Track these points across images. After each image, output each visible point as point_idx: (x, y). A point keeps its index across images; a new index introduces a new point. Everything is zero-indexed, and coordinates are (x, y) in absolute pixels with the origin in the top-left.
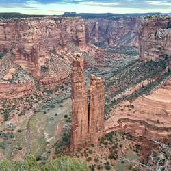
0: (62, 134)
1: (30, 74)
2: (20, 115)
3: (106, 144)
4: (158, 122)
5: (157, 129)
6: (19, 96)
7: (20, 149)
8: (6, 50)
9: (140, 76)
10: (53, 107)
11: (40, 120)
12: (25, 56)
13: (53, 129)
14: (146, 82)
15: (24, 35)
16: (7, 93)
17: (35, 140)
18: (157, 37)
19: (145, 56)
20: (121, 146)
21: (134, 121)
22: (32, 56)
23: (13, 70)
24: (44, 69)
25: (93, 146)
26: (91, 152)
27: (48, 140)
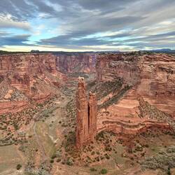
0: (63, 136)
1: (24, 93)
2: (26, 124)
3: (101, 140)
4: (129, 122)
5: (130, 127)
6: (20, 110)
7: (37, 151)
8: (2, 77)
9: (104, 92)
10: (47, 116)
11: (42, 127)
12: (19, 80)
13: (54, 133)
14: (111, 95)
15: (18, 65)
16: (10, 108)
17: (45, 143)
18: (110, 66)
19: (103, 78)
20: (111, 141)
21: (112, 123)
22: (25, 81)
23: (11, 91)
24: (34, 89)
25: (92, 142)
26: (92, 148)
27: (55, 142)
